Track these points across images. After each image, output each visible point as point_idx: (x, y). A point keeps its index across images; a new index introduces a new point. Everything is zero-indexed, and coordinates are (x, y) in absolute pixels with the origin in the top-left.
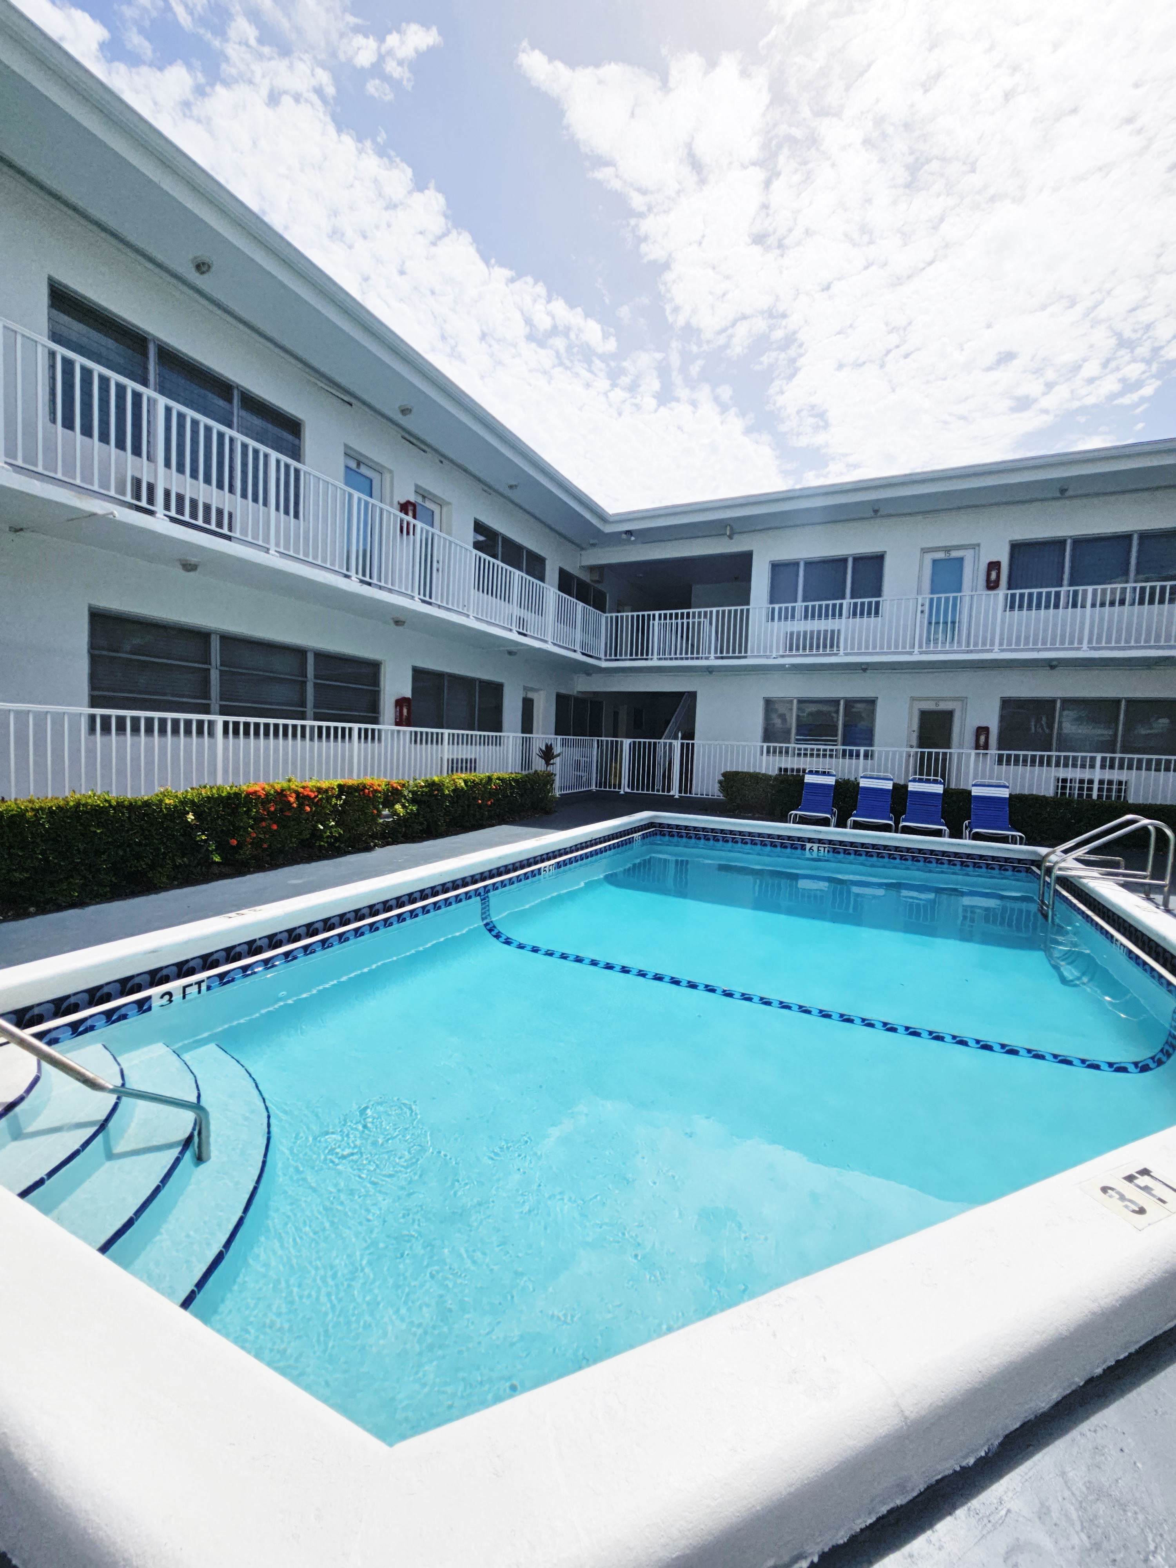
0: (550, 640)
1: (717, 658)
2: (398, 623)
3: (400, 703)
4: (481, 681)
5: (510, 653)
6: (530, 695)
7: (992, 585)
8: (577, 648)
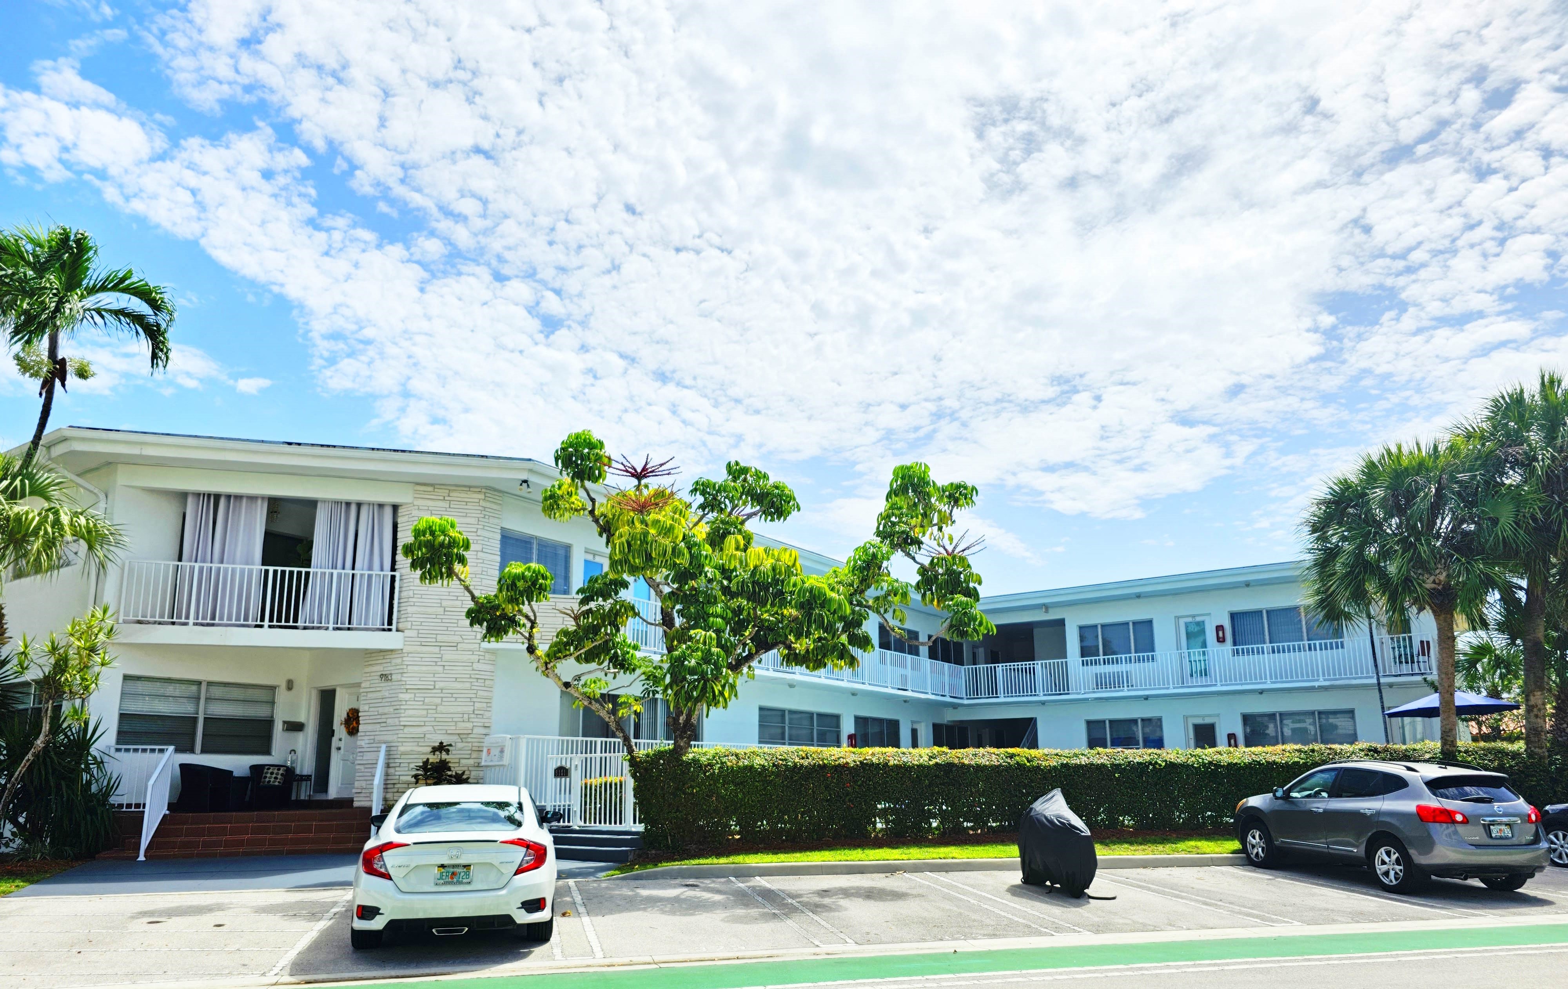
0: (930, 691)
1: (1045, 695)
2: (853, 694)
3: (850, 737)
4: (887, 720)
5: (905, 701)
6: (915, 726)
7: (1221, 640)
8: (947, 693)
